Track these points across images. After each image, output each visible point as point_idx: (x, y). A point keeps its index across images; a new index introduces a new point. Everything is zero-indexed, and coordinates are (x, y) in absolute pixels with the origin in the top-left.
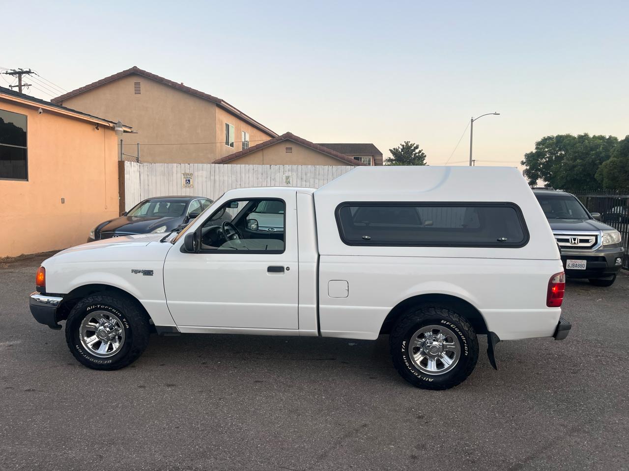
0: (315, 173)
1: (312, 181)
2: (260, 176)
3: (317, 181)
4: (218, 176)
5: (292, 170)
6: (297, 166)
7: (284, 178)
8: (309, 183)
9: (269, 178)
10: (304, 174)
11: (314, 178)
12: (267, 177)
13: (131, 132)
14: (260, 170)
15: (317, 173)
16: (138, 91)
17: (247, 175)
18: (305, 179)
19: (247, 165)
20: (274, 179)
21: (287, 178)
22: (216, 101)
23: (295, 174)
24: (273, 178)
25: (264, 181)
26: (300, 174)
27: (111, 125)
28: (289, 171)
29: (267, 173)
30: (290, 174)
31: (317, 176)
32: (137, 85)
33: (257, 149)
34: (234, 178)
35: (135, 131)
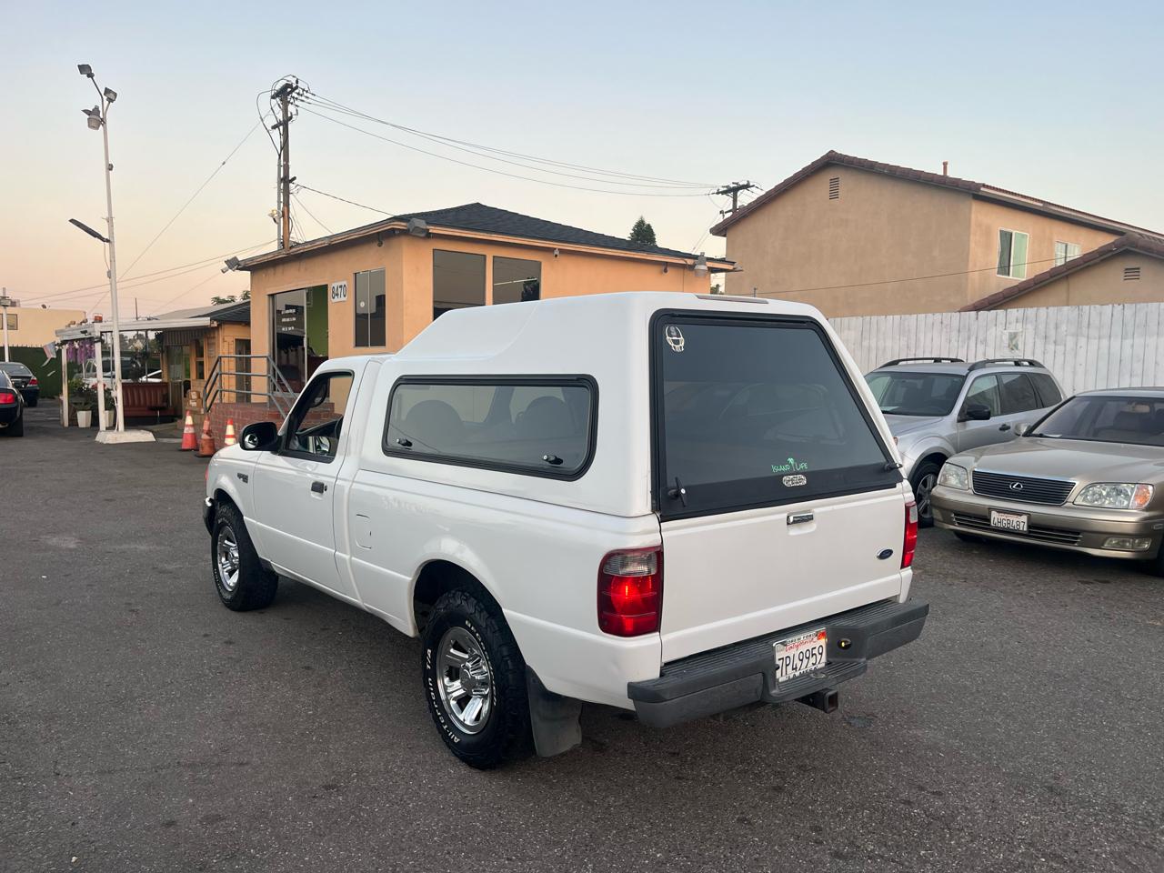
0: (1079, 323)
1: (1070, 341)
2: (954, 334)
3: (1083, 341)
4: (875, 340)
5: (1025, 320)
6: (1035, 309)
7: (1006, 338)
8: (1062, 347)
9: (973, 339)
10: (1052, 326)
11: (1076, 335)
12: (969, 338)
13: (734, 270)
14: (955, 323)
15: (1085, 323)
16: (834, 195)
17: (929, 335)
18: (1053, 339)
19: (930, 315)
20: (985, 342)
21: (1013, 336)
22: (970, 189)
23: (1030, 327)
24: (981, 338)
25: (963, 347)
26: (1042, 327)
27: (690, 262)
28: (1017, 322)
29: (969, 330)
30: (1019, 327)
31: (1085, 330)
32: (835, 181)
33: (1052, 277)
34: (903, 342)
35: (739, 268)
